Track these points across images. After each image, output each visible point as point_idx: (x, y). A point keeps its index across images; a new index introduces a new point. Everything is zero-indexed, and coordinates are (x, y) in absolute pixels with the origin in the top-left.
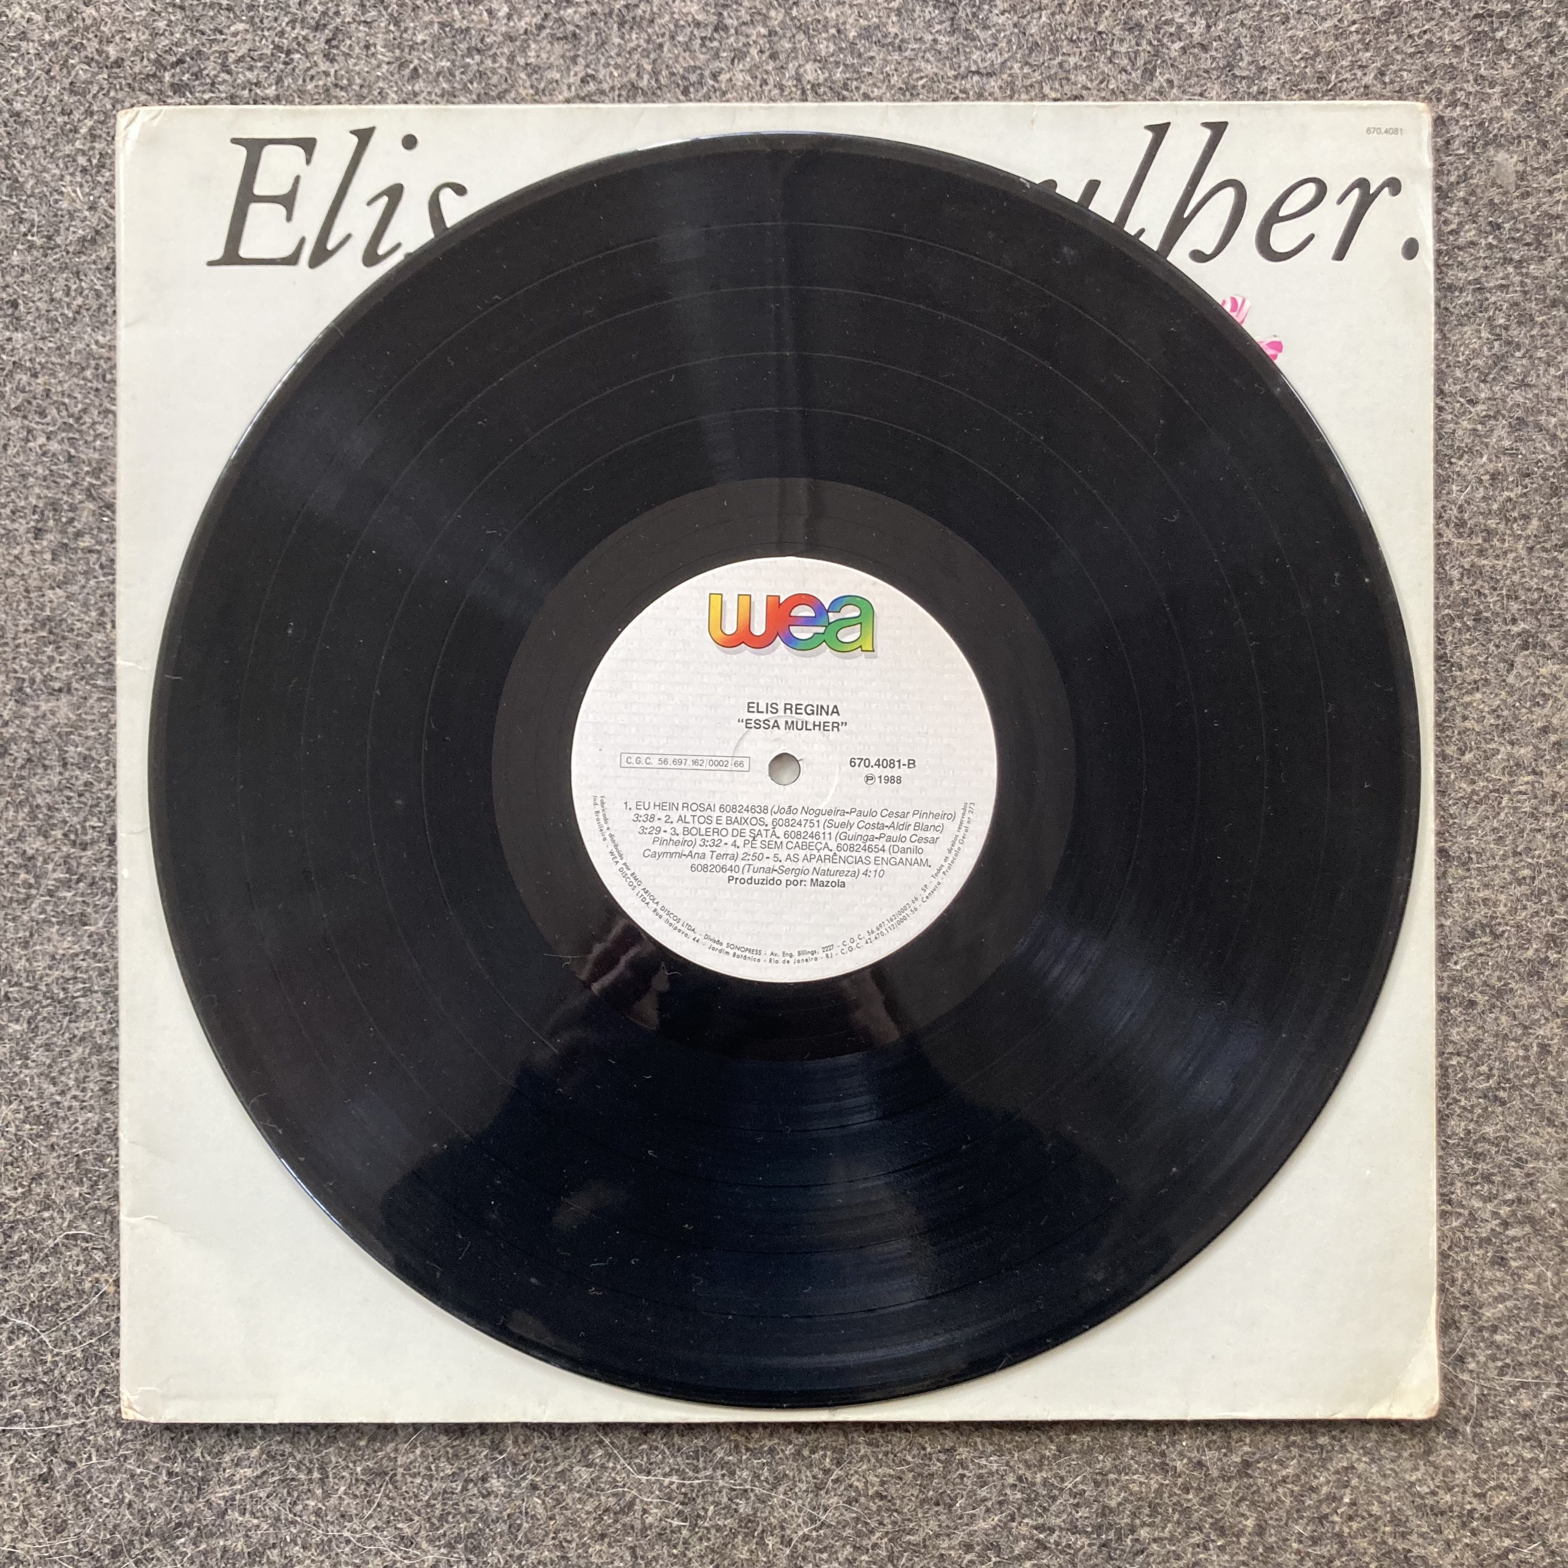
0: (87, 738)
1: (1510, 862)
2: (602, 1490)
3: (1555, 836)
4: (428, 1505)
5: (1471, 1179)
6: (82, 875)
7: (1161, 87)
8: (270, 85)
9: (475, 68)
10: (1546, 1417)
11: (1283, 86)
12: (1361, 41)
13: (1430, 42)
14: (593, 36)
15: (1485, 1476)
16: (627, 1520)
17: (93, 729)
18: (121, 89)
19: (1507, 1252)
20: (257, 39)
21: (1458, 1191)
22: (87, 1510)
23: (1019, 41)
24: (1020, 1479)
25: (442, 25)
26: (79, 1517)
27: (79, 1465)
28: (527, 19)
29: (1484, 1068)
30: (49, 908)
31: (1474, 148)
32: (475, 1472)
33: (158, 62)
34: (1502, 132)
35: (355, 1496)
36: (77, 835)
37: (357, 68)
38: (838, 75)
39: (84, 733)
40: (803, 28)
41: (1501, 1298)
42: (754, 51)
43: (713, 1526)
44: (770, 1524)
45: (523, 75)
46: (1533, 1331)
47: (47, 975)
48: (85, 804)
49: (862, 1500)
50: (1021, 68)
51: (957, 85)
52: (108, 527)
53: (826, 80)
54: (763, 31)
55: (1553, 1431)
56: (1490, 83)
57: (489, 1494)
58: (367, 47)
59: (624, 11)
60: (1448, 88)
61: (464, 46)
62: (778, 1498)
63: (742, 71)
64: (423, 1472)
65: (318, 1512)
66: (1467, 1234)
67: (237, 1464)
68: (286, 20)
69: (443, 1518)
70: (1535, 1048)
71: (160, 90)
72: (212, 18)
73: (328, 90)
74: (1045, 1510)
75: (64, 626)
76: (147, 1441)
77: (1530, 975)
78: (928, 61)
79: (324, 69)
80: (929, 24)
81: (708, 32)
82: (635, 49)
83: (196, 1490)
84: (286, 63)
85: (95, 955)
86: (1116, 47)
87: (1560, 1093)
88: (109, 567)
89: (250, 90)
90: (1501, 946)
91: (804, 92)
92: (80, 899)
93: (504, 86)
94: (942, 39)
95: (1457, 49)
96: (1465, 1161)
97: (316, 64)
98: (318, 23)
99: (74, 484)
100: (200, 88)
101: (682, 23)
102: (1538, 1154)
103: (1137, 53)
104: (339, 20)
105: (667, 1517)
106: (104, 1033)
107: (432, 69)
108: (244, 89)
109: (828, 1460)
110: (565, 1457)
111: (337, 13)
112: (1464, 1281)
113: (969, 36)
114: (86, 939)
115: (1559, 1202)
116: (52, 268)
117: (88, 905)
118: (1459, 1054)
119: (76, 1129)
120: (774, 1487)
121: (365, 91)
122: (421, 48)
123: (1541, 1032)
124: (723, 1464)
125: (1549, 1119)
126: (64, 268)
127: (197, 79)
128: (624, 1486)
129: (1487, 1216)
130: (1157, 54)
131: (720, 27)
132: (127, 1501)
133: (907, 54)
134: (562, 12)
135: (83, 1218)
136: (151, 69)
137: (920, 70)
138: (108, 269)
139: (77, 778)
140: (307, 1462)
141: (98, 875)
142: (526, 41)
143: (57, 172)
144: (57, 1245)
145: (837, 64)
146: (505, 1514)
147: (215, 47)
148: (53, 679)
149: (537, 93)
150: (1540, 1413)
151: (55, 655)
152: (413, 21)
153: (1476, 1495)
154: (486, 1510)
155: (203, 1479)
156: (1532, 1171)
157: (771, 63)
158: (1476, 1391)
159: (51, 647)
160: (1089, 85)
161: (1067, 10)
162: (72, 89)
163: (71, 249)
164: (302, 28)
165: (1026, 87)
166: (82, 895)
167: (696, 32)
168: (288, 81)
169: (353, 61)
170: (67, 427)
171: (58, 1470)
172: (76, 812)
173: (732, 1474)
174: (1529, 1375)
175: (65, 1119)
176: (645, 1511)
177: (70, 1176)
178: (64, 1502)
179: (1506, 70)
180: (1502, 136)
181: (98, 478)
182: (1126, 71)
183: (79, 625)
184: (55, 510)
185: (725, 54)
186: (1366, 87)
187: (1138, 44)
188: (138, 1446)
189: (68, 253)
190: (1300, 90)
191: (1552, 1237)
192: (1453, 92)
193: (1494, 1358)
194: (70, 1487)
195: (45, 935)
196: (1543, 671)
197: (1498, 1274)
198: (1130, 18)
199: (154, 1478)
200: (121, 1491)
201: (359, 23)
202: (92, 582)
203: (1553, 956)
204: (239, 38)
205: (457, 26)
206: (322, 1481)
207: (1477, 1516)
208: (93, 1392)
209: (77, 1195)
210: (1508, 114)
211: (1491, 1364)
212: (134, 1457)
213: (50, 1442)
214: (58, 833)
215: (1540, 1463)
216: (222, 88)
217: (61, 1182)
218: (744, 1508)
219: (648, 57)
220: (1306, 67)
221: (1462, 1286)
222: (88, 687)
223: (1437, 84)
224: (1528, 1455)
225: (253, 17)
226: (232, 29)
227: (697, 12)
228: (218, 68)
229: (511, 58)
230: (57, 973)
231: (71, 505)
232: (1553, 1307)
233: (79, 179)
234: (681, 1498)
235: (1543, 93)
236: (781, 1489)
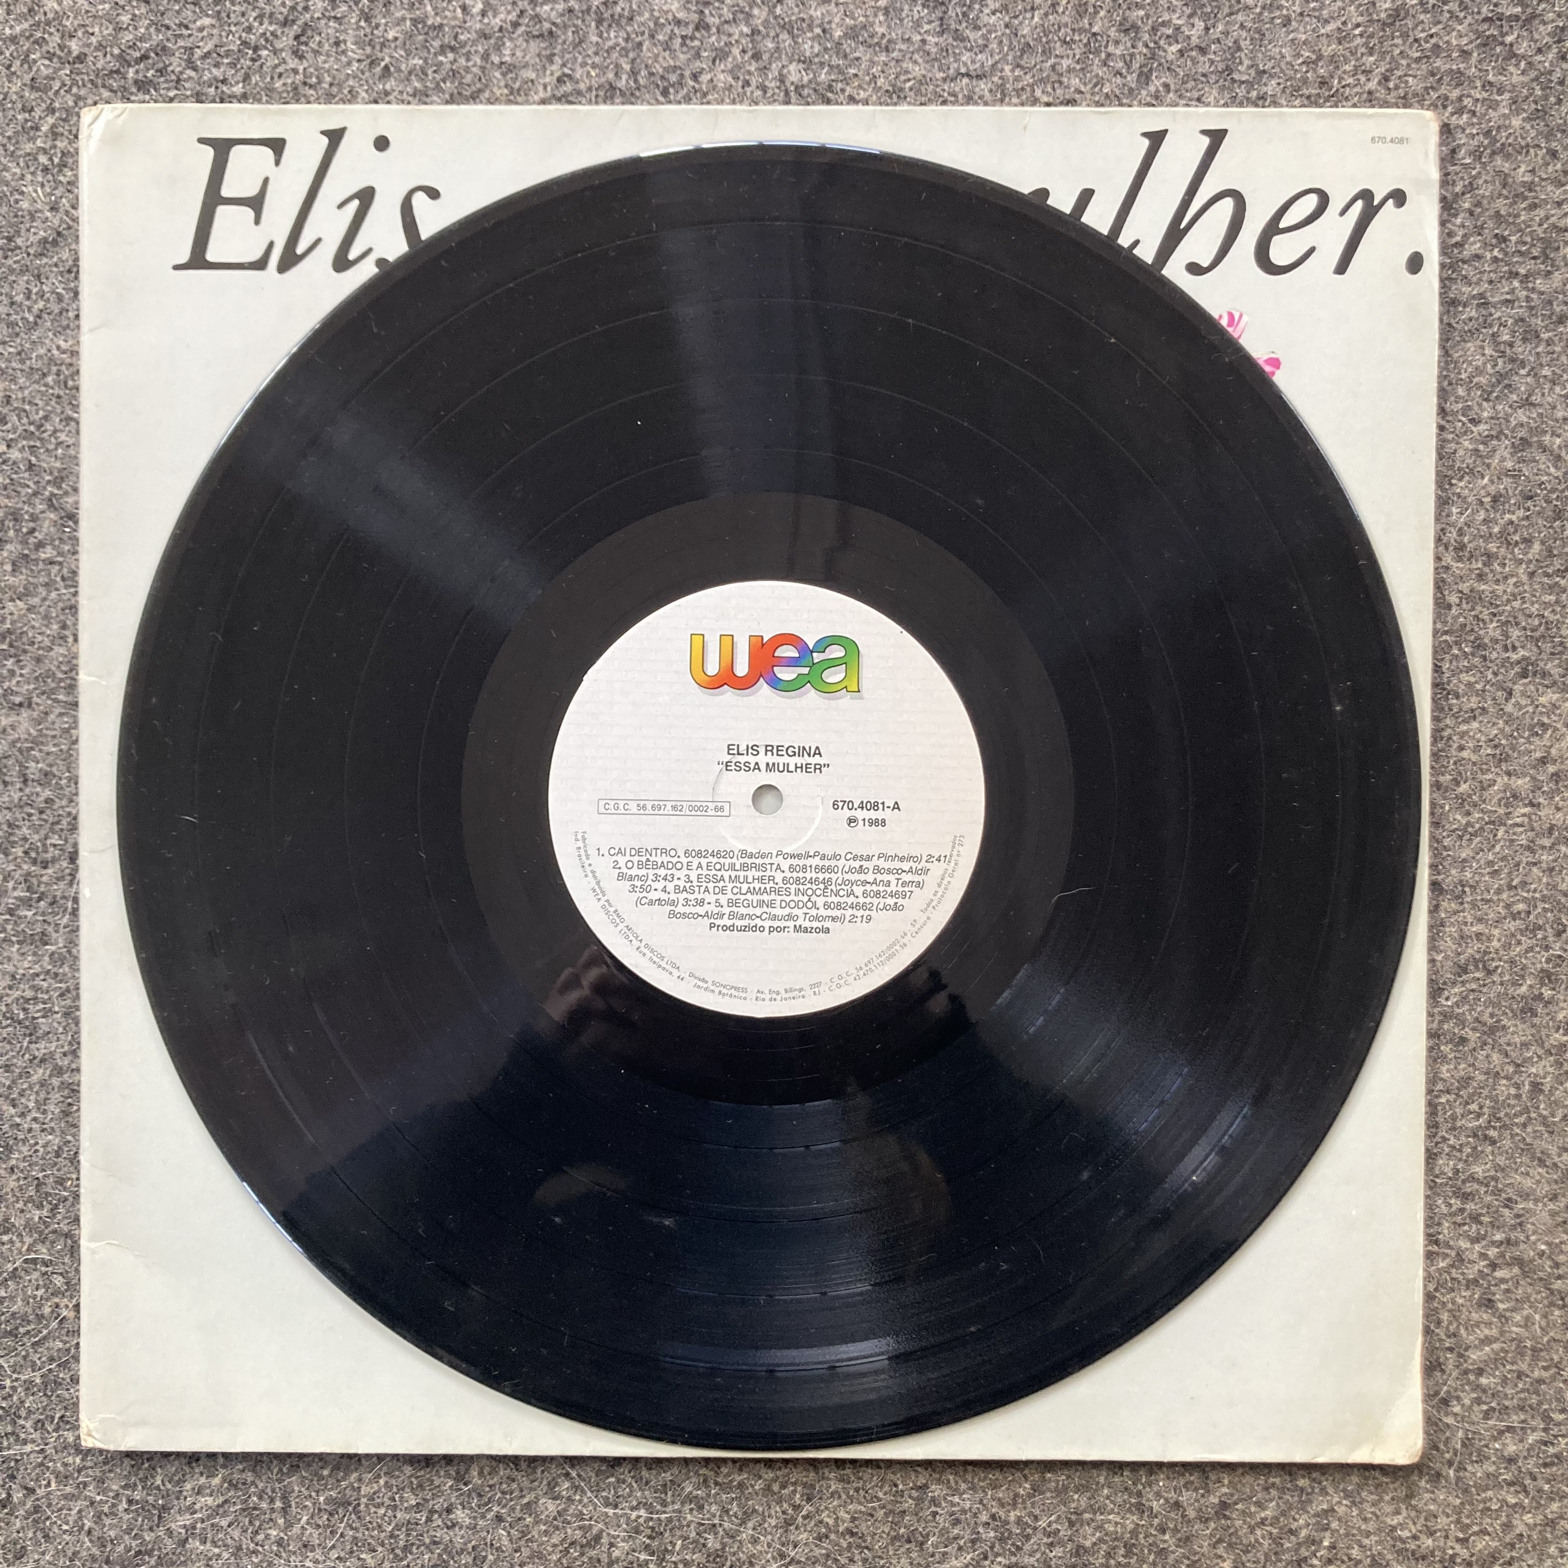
0: (48, 754)
1: (1504, 896)
2: (569, 1523)
3: (1552, 870)
4: (392, 1536)
5: (1459, 1219)
6: (43, 893)
7: (1157, 91)
8: (237, 83)
9: (448, 66)
10: (1532, 1462)
11: (1283, 91)
12: (1366, 44)
13: (1436, 46)
14: (570, 34)
15: (1468, 1521)
16: (593, 1553)
17: (55, 745)
18: (84, 85)
19: (1494, 1294)
20: (224, 34)
21: (1446, 1231)
22: (46, 1536)
23: (1011, 43)
24: (993, 1517)
25: (415, 21)
26: (38, 1544)
27: (38, 1491)
28: (502, 16)
29: (1474, 1107)
30: (9, 927)
31: (1480, 157)
32: (439, 1503)
33: (122, 58)
34: (1510, 141)
35: (318, 1526)
36: (38, 853)
37: (326, 66)
38: (823, 76)
39: (45, 749)
40: (788, 27)
41: (1487, 1341)
42: (736, 51)
43: (681, 1561)
44: (739, 1560)
45: (497, 74)
46: (1520, 1375)
47: (8, 995)
48: (46, 821)
49: (833, 1536)
50: (1013, 71)
51: (946, 87)
52: (70, 538)
53: (810, 82)
54: (746, 30)
55: (1539, 1476)
56: (1499, 90)
57: (454, 1525)
58: (337, 44)
59: (602, 8)
60: (1455, 94)
61: (436, 44)
62: (747, 1533)
63: (723, 71)
64: (387, 1502)
65: (279, 1542)
66: (1454, 1275)
67: (199, 1492)
68: (254, 14)
69: (406, 1549)
70: (1527, 1087)
71: (124, 87)
72: (178, 12)
73: (296, 88)
74: (1019, 1549)
75: (25, 639)
76: (106, 1468)
77: (1523, 1011)
78: (916, 62)
79: (292, 66)
80: (917, 24)
81: (689, 31)
82: (613, 48)
83: (156, 1518)
84: (253, 60)
85: (56, 975)
86: (1111, 49)
87: (1551, 1133)
88: (72, 579)
89: (217, 88)
90: (1494, 982)
91: (787, 93)
92: (41, 918)
93: (478, 86)
94: (932, 40)
95: (1465, 54)
96: (1453, 1201)
97: (284, 61)
98: (286, 19)
99: (35, 494)
100: (166, 85)
101: (662, 21)
102: (1528, 1195)
103: (1132, 55)
104: (308, 16)
105: (634, 1551)
106: (65, 1054)
107: (403, 67)
108: (210, 86)
109: (798, 1496)
110: (531, 1489)
111: (306, 8)
112: (1450, 1323)
113: (959, 37)
114: (47, 958)
115: (1548, 1244)
116: (12, 271)
117: (49, 923)
118: (1448, 1092)
119: (36, 1151)
120: (743, 1523)
121: (335, 90)
122: (393, 45)
123: (1534, 1070)
124: (690, 1499)
125: (1540, 1160)
126: (25, 270)
127: (162, 75)
128: (591, 1519)
129: (1475, 1256)
130: (1153, 57)
131: (701, 25)
132: (86, 1528)
133: (895, 54)
134: (538, 9)
135: (43, 1242)
136: (114, 65)
137: (907, 72)
138: (69, 271)
139: (37, 794)
140: (269, 1491)
141: (59, 894)
142: (501, 38)
143: (18, 171)
144: (16, 1269)
145: (822, 64)
146: (470, 1546)
147: (181, 43)
148: (13, 693)
149: (511, 93)
150: (1525, 1458)
151: (16, 668)
152: (384, 17)
153: (1458, 1540)
154: (451, 1541)
155: (163, 1506)
156: (1521, 1212)
157: (754, 63)
158: (1460, 1434)
159: (12, 660)
160: (1083, 89)
161: (1061, 10)
162: (33, 85)
163: (32, 251)
164: (271, 23)
165: (1016, 90)
166: (43, 914)
167: (676, 31)
168: (255, 78)
169: (323, 58)
170: (28, 435)
171: (17, 1496)
172: (36, 829)
173: (701, 1508)
174: (1515, 1419)
175: (24, 1141)
176: (611, 1545)
177: (30, 1200)
178: (23, 1528)
179: (1515, 75)
180: (1510, 145)
181: (60, 488)
182: (1121, 74)
183: (40, 638)
184: (16, 520)
185: (706, 54)
186: (1370, 93)
187: (1133, 47)
188: (98, 1474)
189: (29, 254)
190: (1301, 96)
191: (1541, 1279)
192: (1460, 99)
193: (1478, 1401)
194: (29, 1514)
195: (5, 954)
196: (1542, 700)
197: (1485, 1316)
198: (1125, 19)
199: (114, 1505)
200: (80, 1518)
201: (329, 19)
202: (54, 595)
203: (1547, 993)
204: (205, 33)
205: (429, 22)
206: (285, 1510)
207: (1459, 1560)
208: (53, 1418)
209: (36, 1219)
210: (1516, 122)
211: (1476, 1408)
212: (94, 1483)
213: (9, 1468)
214: (18, 851)
215: (1524, 1508)
216: (187, 85)
217: (20, 1205)
218: (712, 1543)
219: (627, 56)
220: (1307, 72)
221: (1447, 1328)
222: (49, 702)
223: (1443, 90)
224: (1512, 1500)
225: (219, 12)
226: (198, 23)
227: (678, 10)
228: (183, 64)
229: (486, 57)
230: (18, 993)
231: (32, 515)
232: (1541, 1350)
233: (40, 179)
234: (649, 1532)
235: (1553, 100)
236: (750, 1524)
